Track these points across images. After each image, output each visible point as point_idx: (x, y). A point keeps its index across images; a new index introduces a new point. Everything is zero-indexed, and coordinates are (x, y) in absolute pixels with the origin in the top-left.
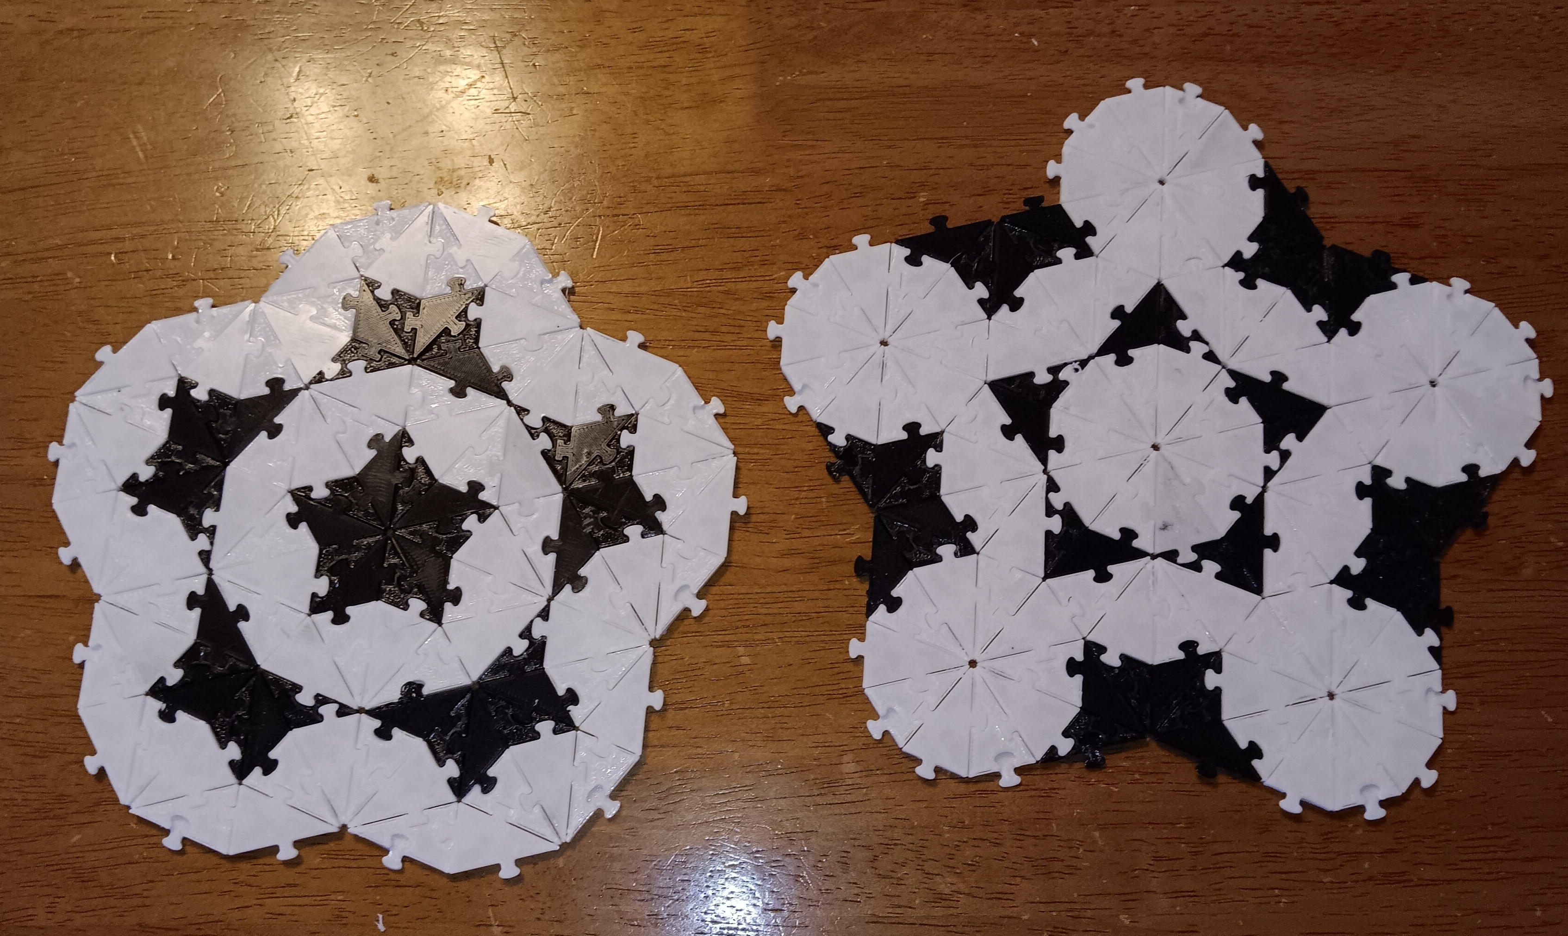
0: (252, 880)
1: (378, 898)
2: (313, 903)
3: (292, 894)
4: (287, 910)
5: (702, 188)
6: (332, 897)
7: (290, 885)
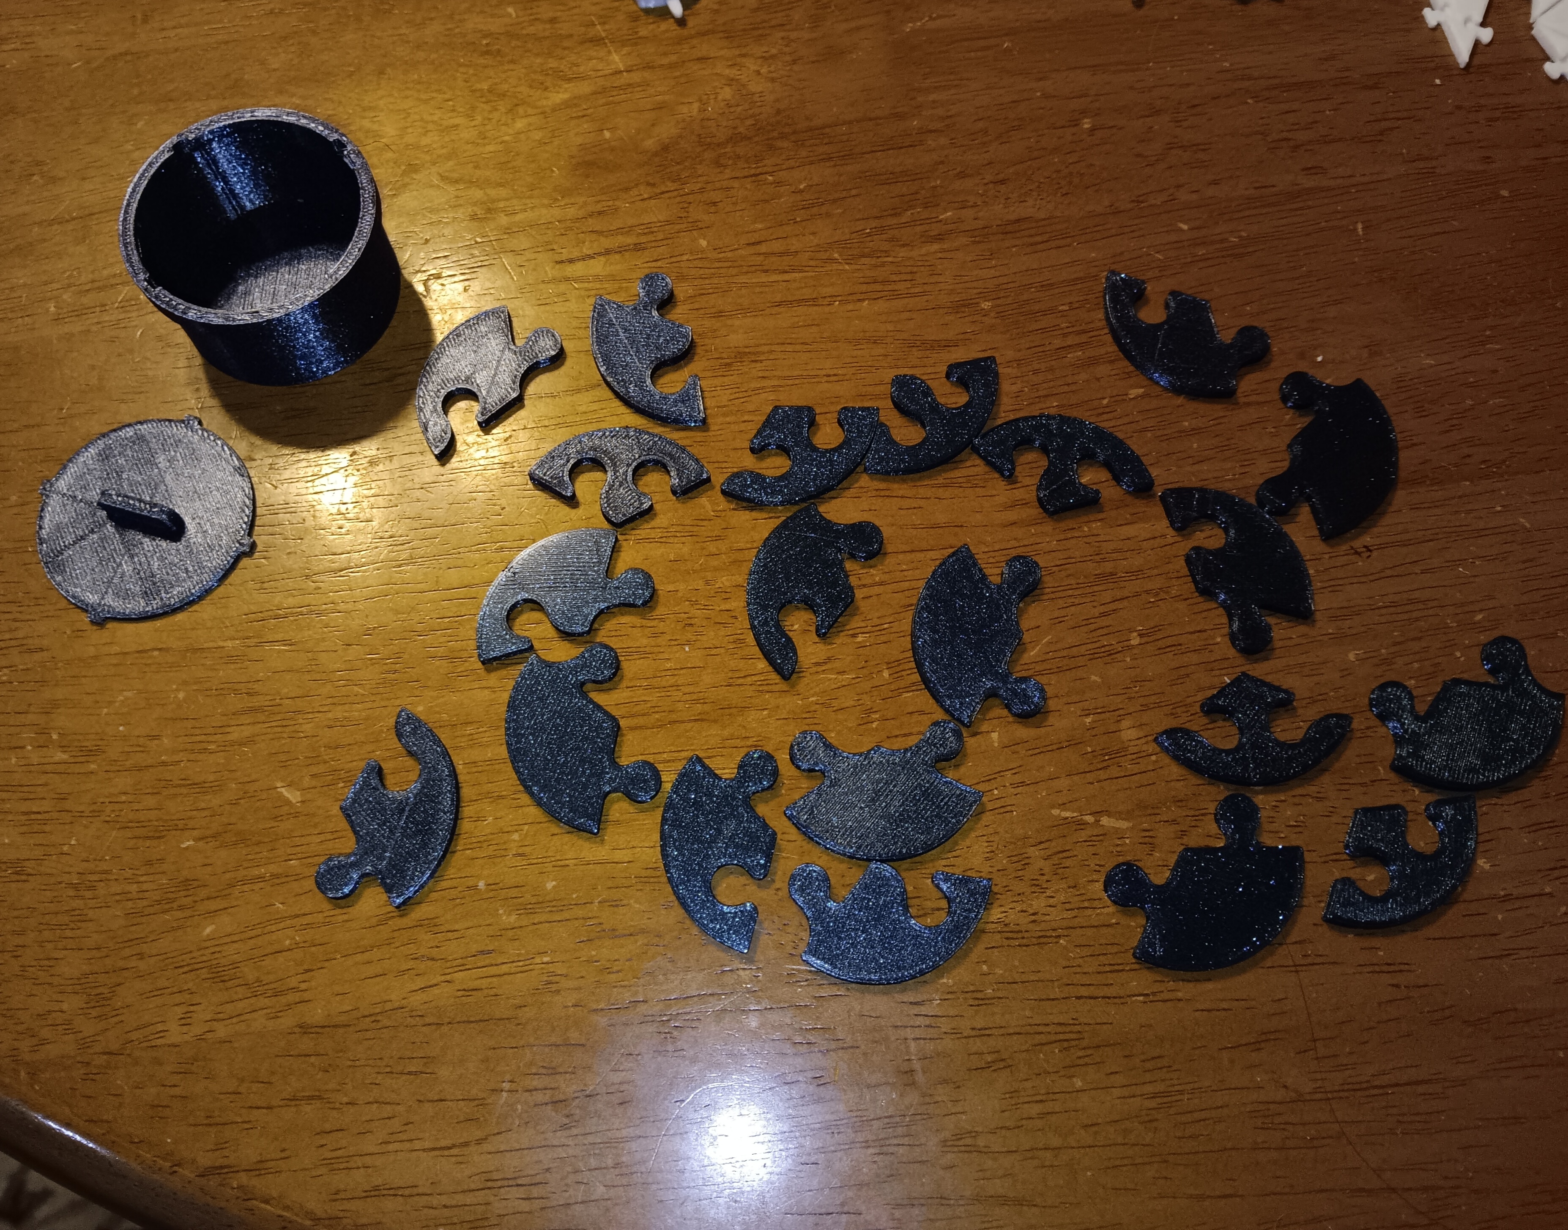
0: (434, 952)
1: (594, 953)
2: (513, 970)
3: (487, 962)
4: (484, 983)
5: (845, 138)
6: (538, 960)
7: (482, 952)
